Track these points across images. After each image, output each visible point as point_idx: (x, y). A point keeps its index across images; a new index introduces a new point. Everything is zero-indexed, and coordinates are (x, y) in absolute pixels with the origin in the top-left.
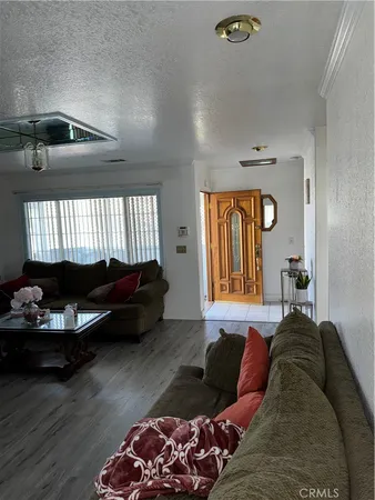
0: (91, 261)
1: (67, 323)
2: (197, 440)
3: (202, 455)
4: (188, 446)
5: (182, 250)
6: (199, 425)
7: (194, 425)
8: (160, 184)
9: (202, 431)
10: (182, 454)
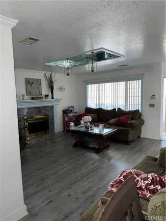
0: (110, 108)
1: (100, 131)
2: (150, 181)
3: (152, 187)
4: (146, 182)
5: (152, 106)
6: (152, 176)
7: (150, 176)
8: (143, 74)
9: (153, 178)
10: (143, 184)
